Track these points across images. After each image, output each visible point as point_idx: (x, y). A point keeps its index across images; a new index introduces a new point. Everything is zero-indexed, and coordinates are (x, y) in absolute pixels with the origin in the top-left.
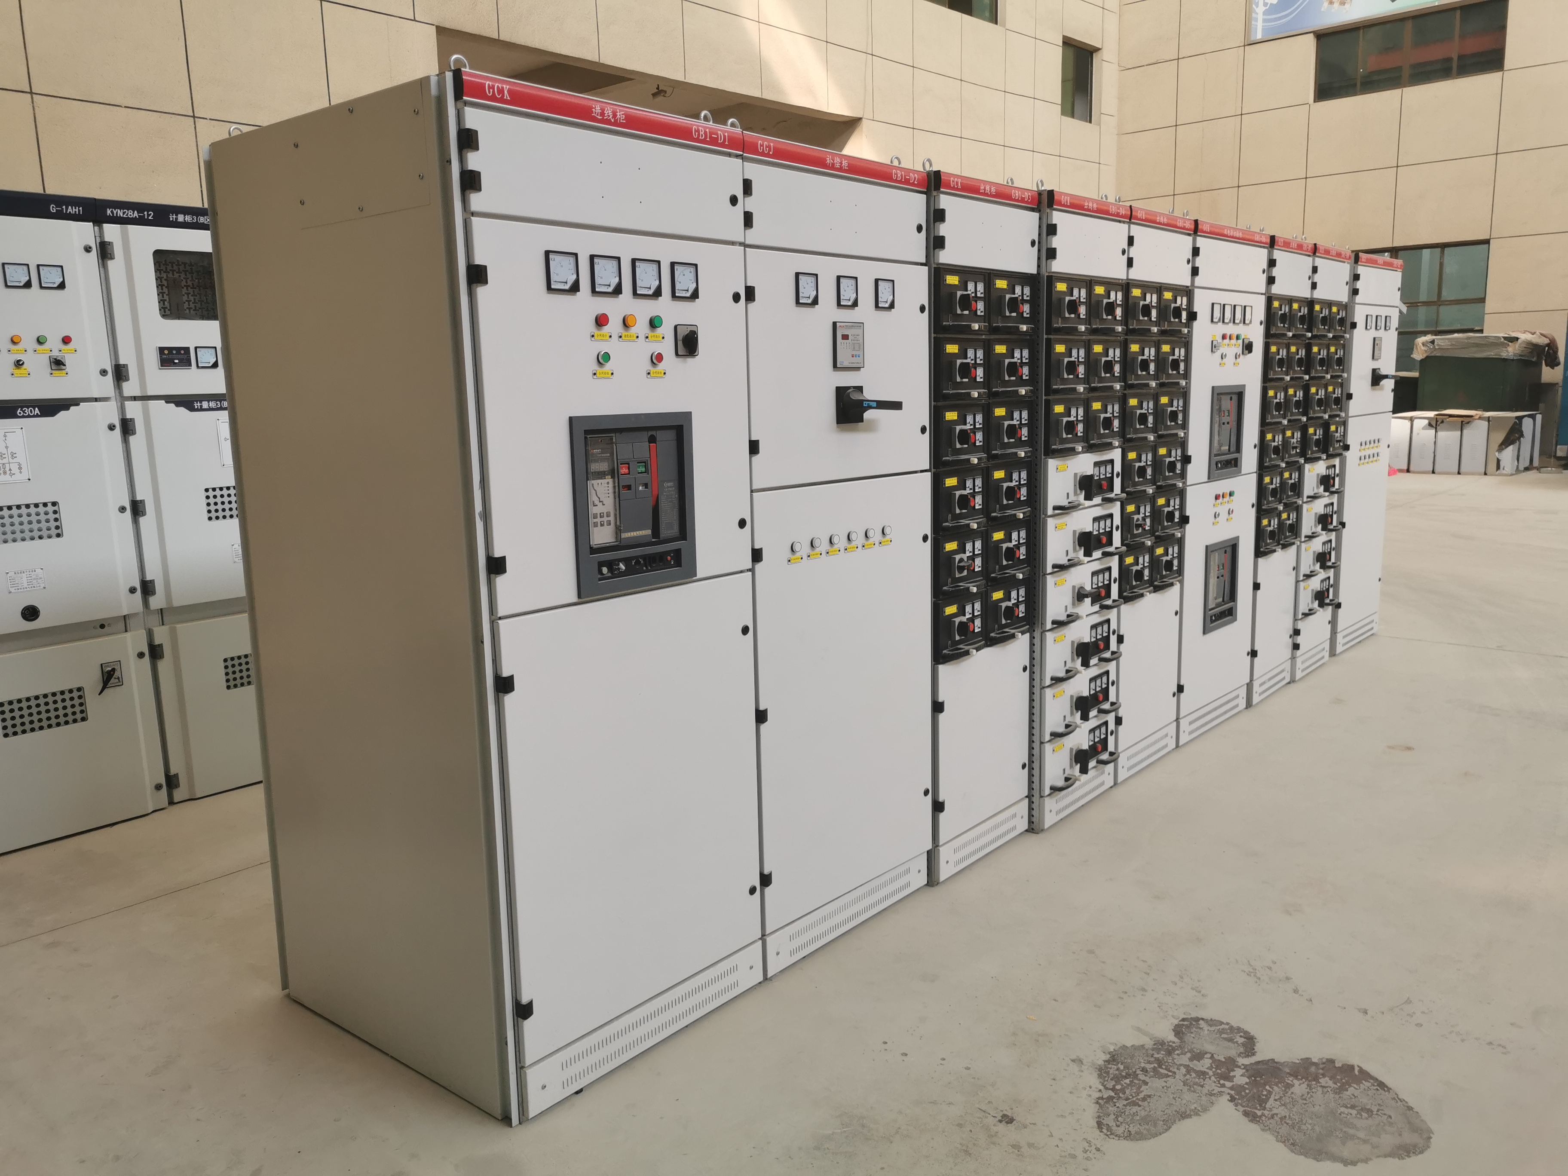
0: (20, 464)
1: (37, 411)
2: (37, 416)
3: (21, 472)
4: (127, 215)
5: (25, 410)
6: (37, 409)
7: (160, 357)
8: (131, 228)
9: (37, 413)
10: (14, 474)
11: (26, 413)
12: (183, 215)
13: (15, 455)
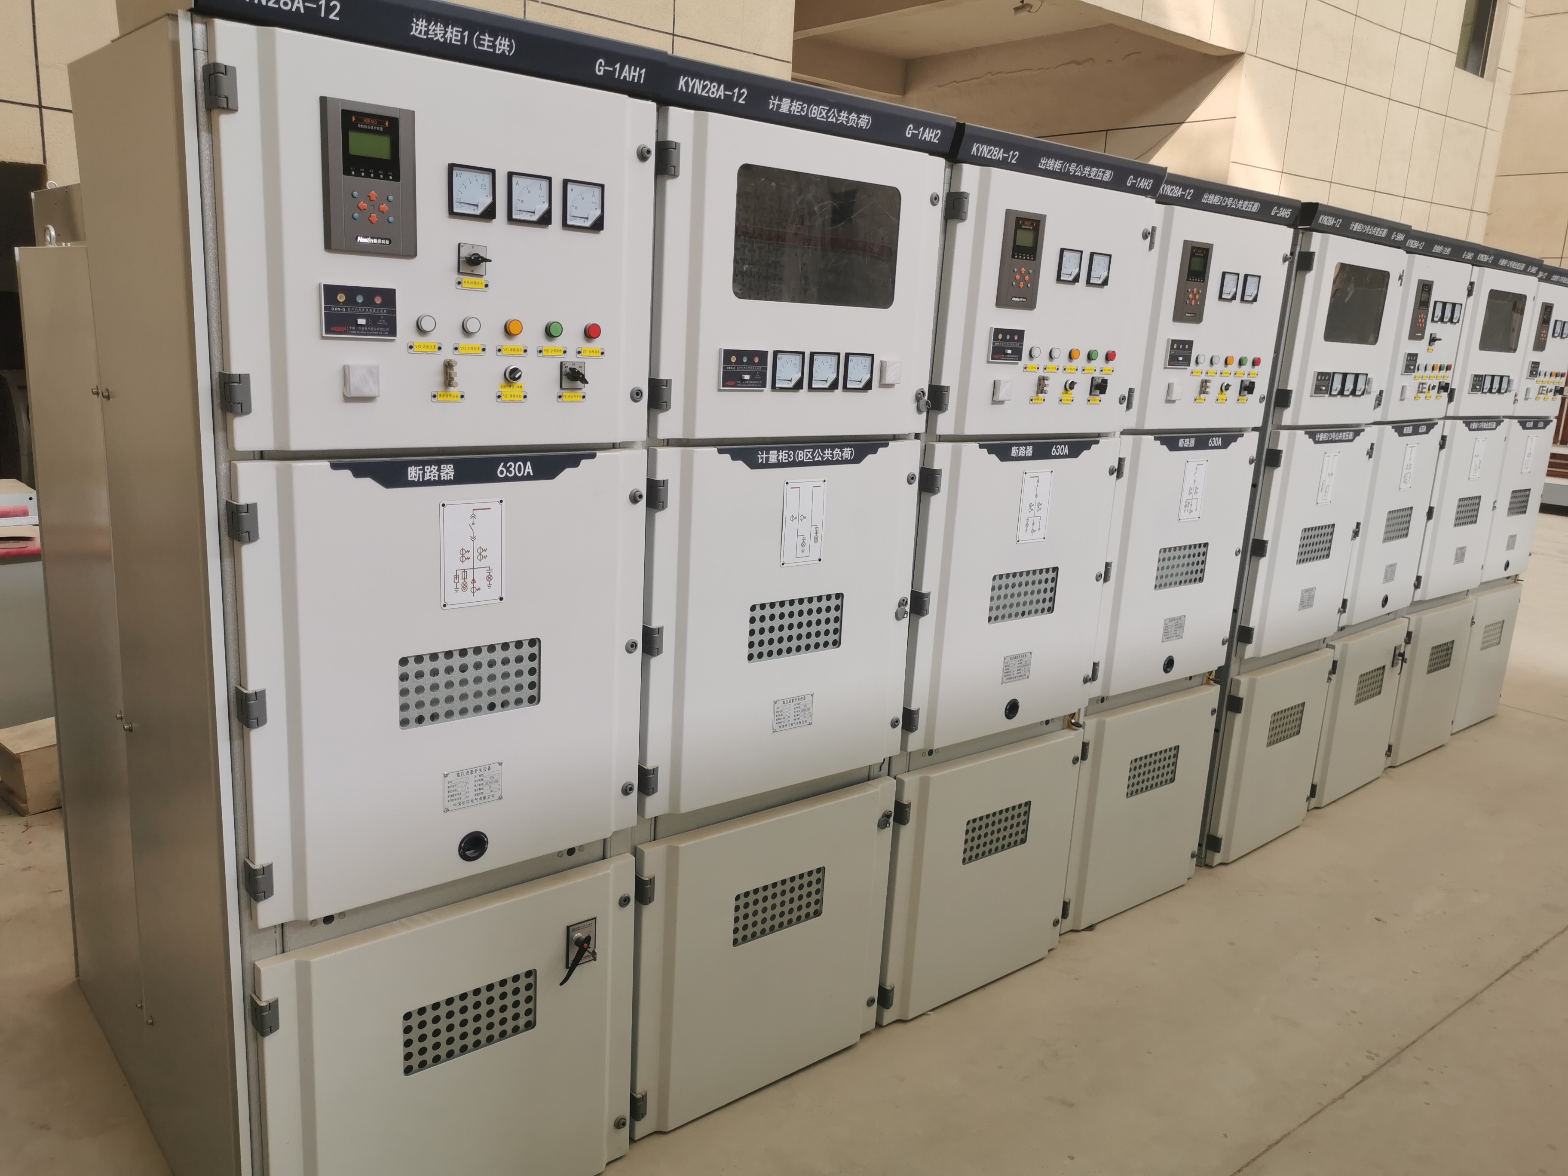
0: (490, 570)
1: (529, 469)
2: (528, 478)
3: (489, 585)
4: (708, 92)
5: (511, 466)
6: (529, 464)
7: (724, 368)
8: (714, 118)
9: (529, 473)
10: (479, 589)
11: (510, 472)
12: (789, 101)
13: (484, 554)
